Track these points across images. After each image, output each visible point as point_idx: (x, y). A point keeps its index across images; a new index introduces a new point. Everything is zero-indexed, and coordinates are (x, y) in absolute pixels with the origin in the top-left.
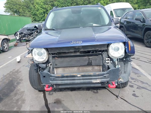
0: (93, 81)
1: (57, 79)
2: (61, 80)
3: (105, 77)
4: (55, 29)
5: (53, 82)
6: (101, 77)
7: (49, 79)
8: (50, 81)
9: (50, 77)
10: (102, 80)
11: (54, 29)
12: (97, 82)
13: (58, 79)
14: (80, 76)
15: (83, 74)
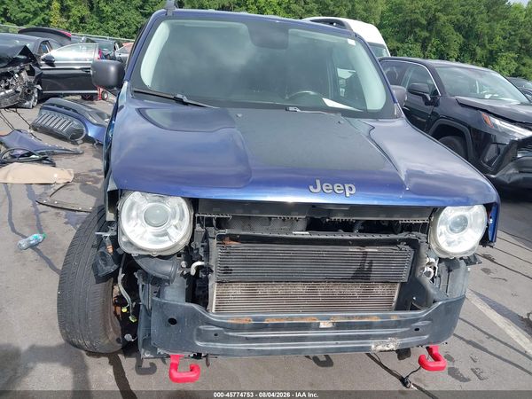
0: (373, 346)
1: (230, 334)
2: (248, 340)
3: (417, 329)
4: (185, 100)
5: (211, 345)
6: (405, 332)
7: (195, 333)
8: (199, 344)
9: (201, 327)
10: (406, 340)
11: (179, 96)
12: (387, 349)
13: (235, 334)
14: (330, 326)
15: (340, 317)
